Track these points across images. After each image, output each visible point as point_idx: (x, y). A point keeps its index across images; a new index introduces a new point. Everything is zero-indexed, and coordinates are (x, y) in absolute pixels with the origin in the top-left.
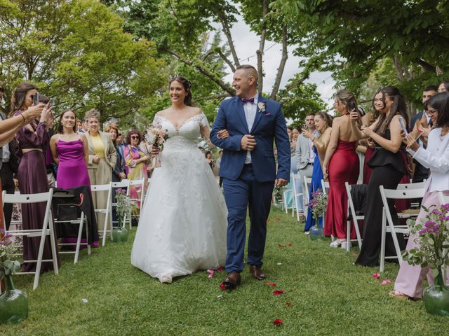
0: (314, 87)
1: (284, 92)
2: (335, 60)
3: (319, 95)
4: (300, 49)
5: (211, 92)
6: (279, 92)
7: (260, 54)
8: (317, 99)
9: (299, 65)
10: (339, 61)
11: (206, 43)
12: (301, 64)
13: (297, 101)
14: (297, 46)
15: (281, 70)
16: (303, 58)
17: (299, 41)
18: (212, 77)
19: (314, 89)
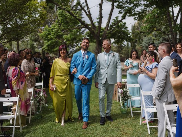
0: (125, 24)
1: (112, 26)
3: (127, 28)
4: (118, 5)
5: (75, 25)
6: (109, 26)
7: (101, 5)
8: (126, 30)
9: (118, 13)
10: (137, 11)
11: (73, 3)
12: (120, 12)
13: (117, 31)
14: (117, 3)
15: (111, 14)
16: (120, 9)
18: (75, 17)
19: (125, 25)
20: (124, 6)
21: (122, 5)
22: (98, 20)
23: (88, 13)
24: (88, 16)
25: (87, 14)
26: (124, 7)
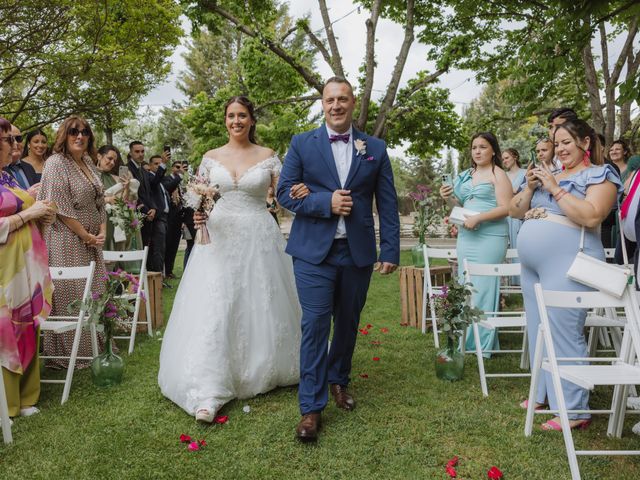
0: (444, 94)
1: (406, 93)
2: (481, 52)
3: (452, 106)
4: (426, 32)
6: (398, 92)
7: (371, 26)
8: (449, 112)
9: (427, 57)
10: (485, 54)
12: (432, 56)
13: (420, 113)
14: (424, 27)
15: (402, 59)
16: (432, 46)
17: (427, 22)
19: (446, 97)
20: (446, 35)
21: (440, 33)
22: (362, 75)
23: (330, 53)
24: (329, 63)
25: (327, 58)
26: (445, 40)
